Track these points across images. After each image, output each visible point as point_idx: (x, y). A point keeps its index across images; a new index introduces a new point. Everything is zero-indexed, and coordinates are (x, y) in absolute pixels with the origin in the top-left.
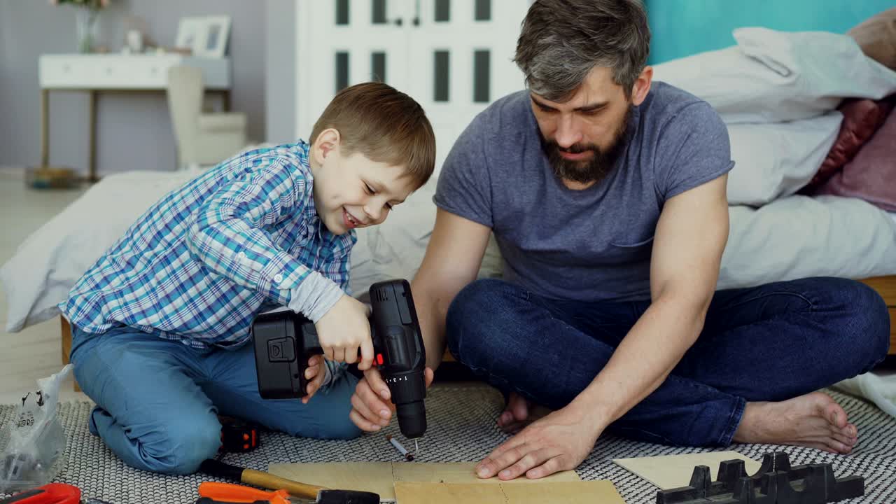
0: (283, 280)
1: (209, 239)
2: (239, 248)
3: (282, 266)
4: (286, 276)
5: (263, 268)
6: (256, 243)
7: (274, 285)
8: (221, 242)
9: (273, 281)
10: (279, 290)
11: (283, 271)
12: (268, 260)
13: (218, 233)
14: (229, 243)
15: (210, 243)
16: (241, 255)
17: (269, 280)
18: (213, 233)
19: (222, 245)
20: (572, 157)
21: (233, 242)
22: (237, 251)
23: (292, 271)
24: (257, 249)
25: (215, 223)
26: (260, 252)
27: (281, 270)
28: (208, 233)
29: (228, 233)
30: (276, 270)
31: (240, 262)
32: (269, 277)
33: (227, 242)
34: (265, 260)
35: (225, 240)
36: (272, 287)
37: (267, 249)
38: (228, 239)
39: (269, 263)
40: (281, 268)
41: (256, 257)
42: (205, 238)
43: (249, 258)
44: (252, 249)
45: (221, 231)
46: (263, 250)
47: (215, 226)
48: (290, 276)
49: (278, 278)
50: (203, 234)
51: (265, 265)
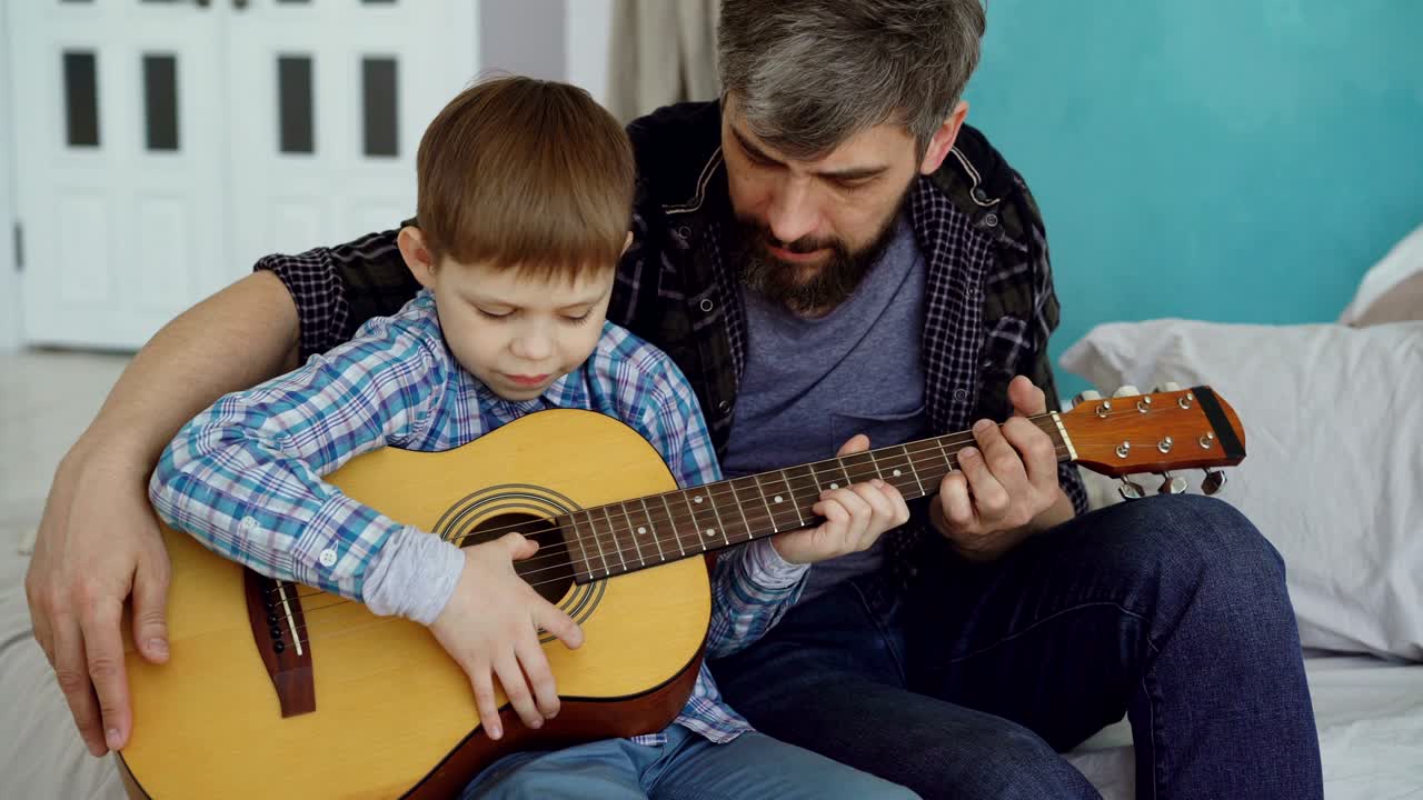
0: (338, 560)
1: (183, 498)
2: (241, 510)
3: (330, 532)
4: (343, 551)
5: (294, 542)
6: (274, 495)
7: (321, 572)
8: (206, 504)
9: (318, 565)
10: (337, 582)
11: (337, 542)
12: (303, 525)
13: (196, 484)
14: (222, 501)
15: (187, 506)
16: (248, 523)
17: (311, 565)
18: (188, 486)
19: (208, 508)
20: (790, 257)
21: (230, 498)
22: (238, 516)
23: (354, 538)
24: (277, 507)
25: (186, 463)
26: (285, 512)
27: (332, 541)
28: (179, 488)
29: (218, 482)
30: (321, 542)
31: (249, 538)
32: (310, 559)
33: (217, 498)
34: (295, 528)
35: (213, 497)
36: (320, 577)
37: (299, 503)
38: (219, 494)
39: (305, 531)
40: (331, 536)
41: (278, 523)
42: (175, 499)
43: (264, 526)
44: (270, 508)
45: (203, 479)
46: (290, 506)
47: (188, 469)
48: (351, 549)
49: (328, 557)
50: (170, 490)
51: (297, 536)
